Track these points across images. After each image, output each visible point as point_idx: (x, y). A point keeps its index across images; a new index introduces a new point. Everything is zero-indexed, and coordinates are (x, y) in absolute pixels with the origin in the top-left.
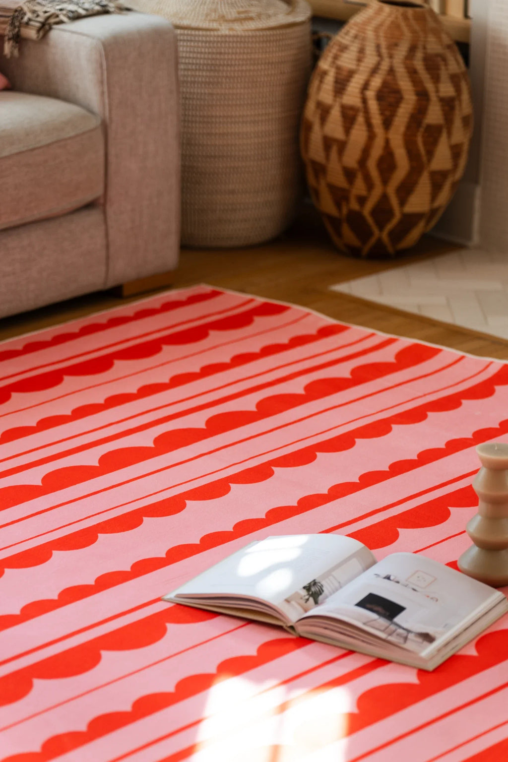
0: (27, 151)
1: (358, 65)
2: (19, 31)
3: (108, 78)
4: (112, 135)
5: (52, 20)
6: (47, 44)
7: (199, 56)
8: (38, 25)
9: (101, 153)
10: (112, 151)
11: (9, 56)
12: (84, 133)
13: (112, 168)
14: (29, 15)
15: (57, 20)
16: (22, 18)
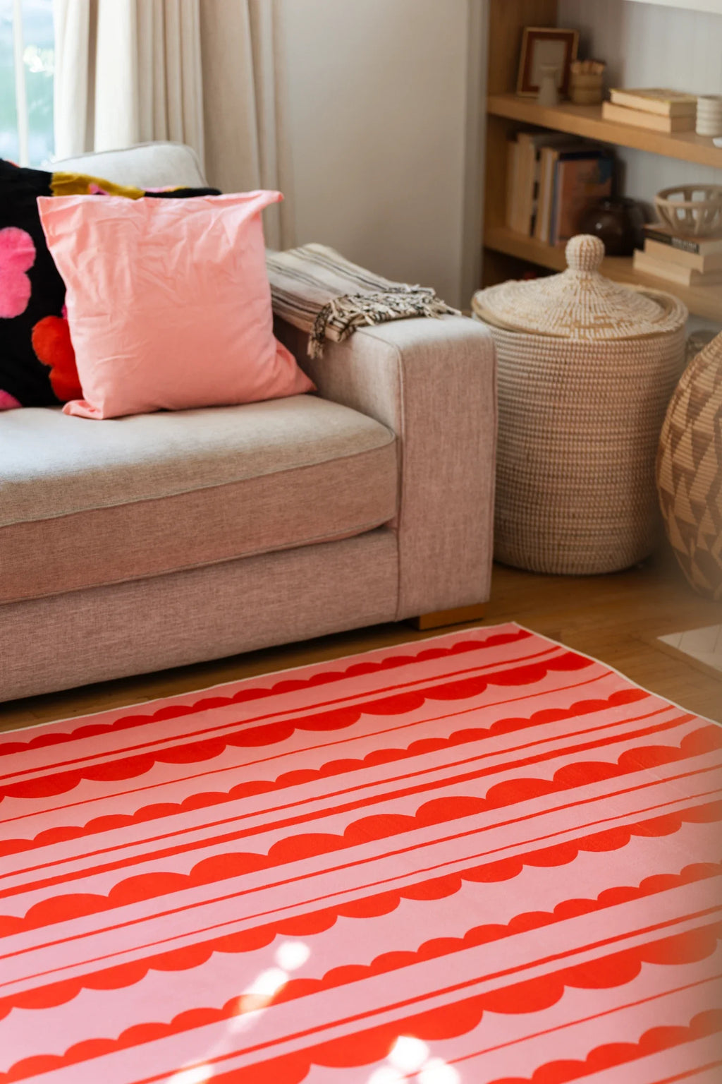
0: (296, 469)
1: (715, 388)
2: (324, 330)
3: (405, 391)
4: (408, 452)
5: (357, 322)
6: (350, 347)
7: (542, 364)
8: (341, 326)
9: (394, 474)
10: (408, 471)
11: (313, 357)
12: (369, 452)
13: (408, 489)
14: (335, 314)
15: (362, 321)
16: (328, 316)
